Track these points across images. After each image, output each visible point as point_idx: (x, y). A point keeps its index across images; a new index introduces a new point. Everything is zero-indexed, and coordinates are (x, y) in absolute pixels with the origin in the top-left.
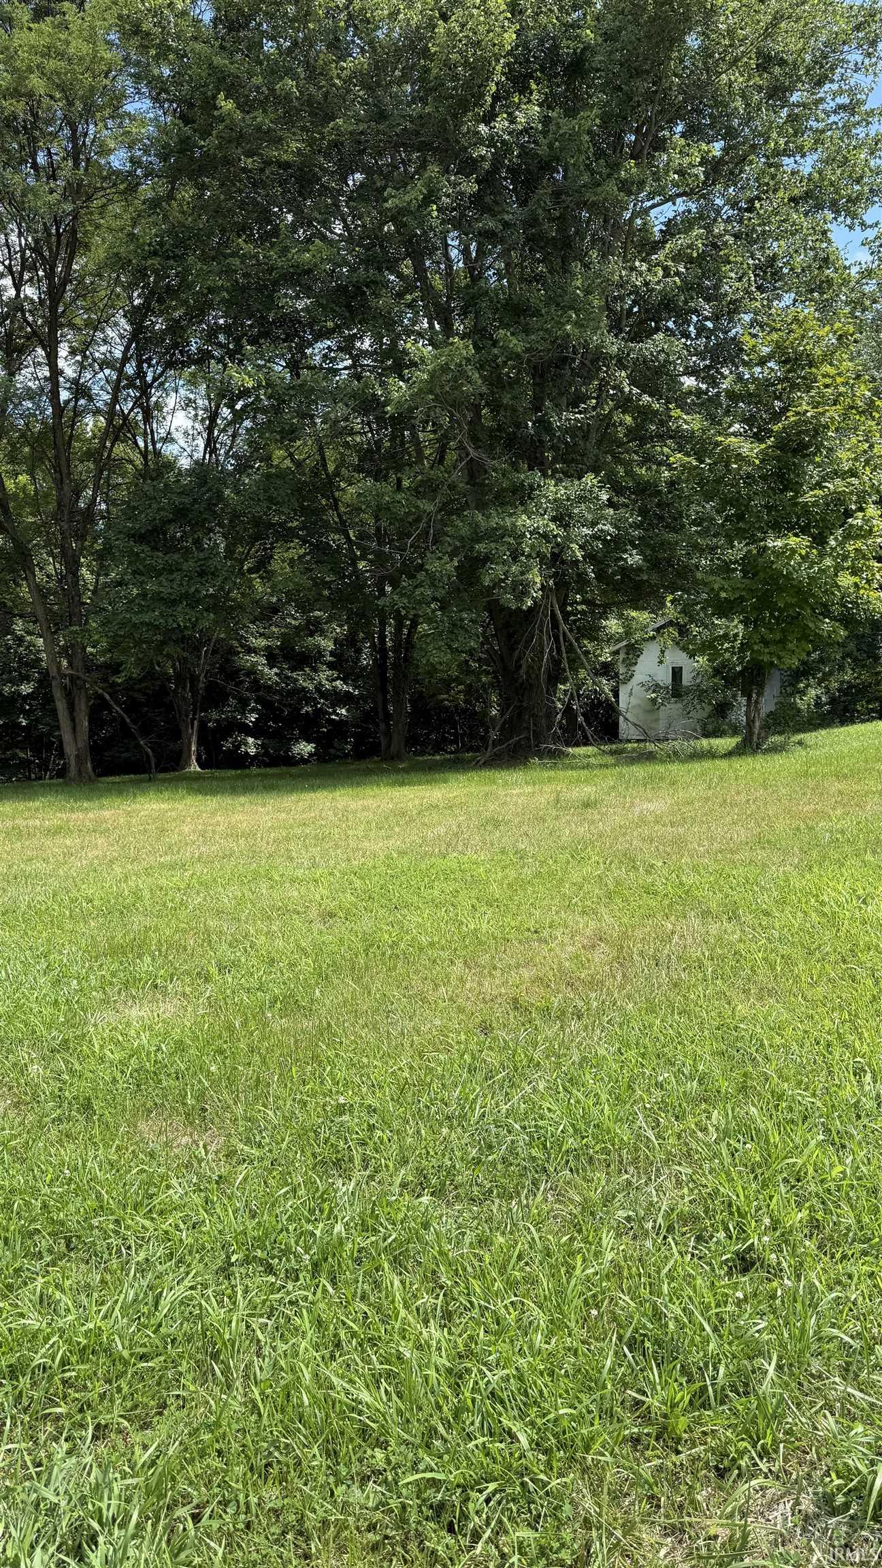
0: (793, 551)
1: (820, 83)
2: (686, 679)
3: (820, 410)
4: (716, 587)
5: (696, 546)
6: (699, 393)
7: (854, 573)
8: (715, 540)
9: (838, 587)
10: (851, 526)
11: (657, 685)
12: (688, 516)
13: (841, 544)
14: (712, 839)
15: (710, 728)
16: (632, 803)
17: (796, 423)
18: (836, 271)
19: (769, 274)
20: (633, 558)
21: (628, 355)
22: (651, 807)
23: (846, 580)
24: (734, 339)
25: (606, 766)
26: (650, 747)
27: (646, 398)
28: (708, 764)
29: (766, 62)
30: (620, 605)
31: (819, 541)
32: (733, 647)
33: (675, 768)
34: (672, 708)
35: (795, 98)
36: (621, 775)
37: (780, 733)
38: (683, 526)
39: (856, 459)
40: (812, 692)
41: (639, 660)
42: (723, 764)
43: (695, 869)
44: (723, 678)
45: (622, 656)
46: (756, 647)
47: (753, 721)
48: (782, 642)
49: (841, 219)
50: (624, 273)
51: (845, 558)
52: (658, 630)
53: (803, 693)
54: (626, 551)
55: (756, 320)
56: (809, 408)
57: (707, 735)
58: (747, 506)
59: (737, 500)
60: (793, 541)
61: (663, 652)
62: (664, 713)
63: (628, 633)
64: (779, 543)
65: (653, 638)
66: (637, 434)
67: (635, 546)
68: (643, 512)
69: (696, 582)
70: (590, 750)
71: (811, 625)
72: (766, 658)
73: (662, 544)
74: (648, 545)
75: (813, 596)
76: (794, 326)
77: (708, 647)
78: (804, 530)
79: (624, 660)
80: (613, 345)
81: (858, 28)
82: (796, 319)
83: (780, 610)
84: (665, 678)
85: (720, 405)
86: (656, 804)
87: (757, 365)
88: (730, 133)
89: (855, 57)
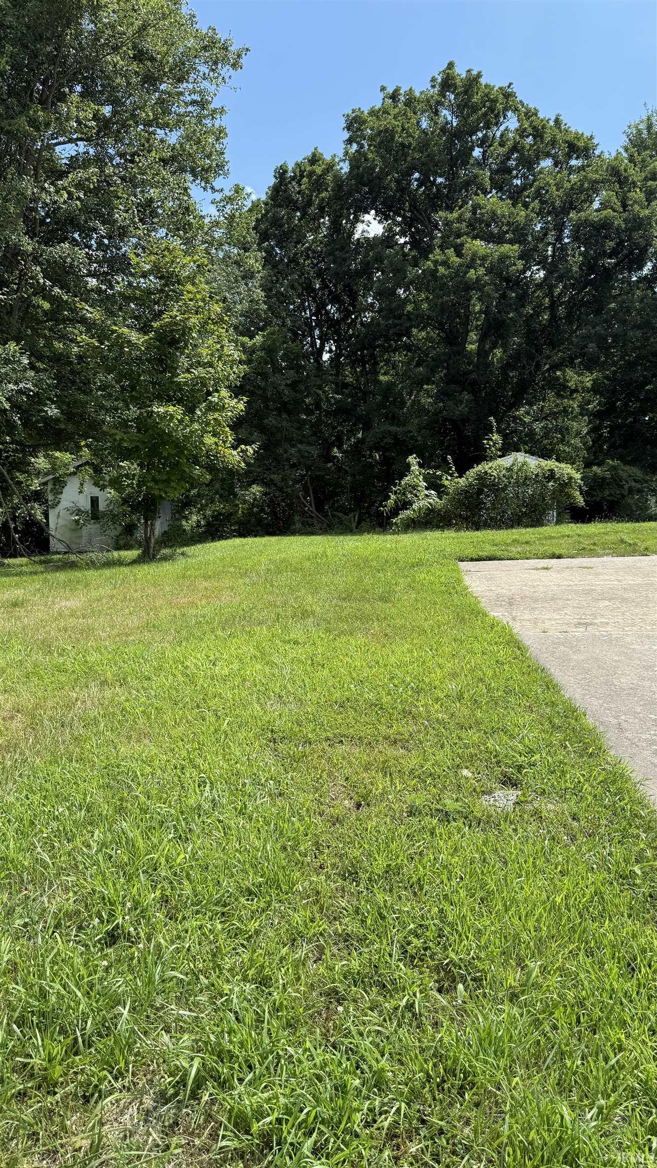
0: (172, 416)
1: (180, 80)
2: (102, 506)
3: (186, 316)
4: (118, 437)
5: (102, 407)
6: (99, 291)
7: (214, 435)
8: (116, 403)
9: (204, 444)
10: (211, 402)
11: (79, 510)
12: (95, 383)
13: (204, 414)
14: (112, 627)
15: (122, 542)
16: (53, 602)
17: (170, 323)
18: (194, 218)
19: (147, 210)
20: (52, 411)
21: (41, 255)
22: (68, 604)
23: (209, 440)
24: (124, 255)
25: (36, 573)
26: (73, 557)
27: (57, 290)
28: (114, 570)
29: (140, 56)
30: (46, 447)
31: (190, 410)
32: (132, 483)
33: (91, 574)
34: (92, 528)
35: (163, 87)
36: (46, 581)
37: (171, 547)
38: (91, 391)
39: (212, 355)
40: (194, 518)
41: (65, 490)
42: (125, 570)
43: (98, 650)
44: (130, 506)
45: (50, 486)
46: (149, 484)
47: (150, 538)
48: (168, 481)
49: (198, 182)
50: (35, 190)
51: (208, 424)
52: (77, 468)
53: (187, 519)
54: (45, 405)
55: (139, 244)
56: (178, 314)
57: (118, 548)
58: (138, 380)
59: (130, 375)
60: (171, 409)
61: (82, 485)
62: (85, 531)
63: (54, 469)
64: (161, 410)
65: (74, 474)
66: (53, 316)
67: (53, 402)
68: (57, 377)
69: (104, 433)
70: (24, 560)
71: (187, 470)
72: (156, 492)
73: (75, 402)
74: (63, 402)
75: (187, 449)
76: (166, 253)
77: (115, 483)
78: (180, 402)
79: (51, 490)
80: (28, 244)
81: (205, 48)
82: (167, 249)
83: (164, 458)
84: (86, 505)
85: (116, 302)
86: (74, 602)
87: (141, 277)
88: (115, 102)
89: (203, 69)
